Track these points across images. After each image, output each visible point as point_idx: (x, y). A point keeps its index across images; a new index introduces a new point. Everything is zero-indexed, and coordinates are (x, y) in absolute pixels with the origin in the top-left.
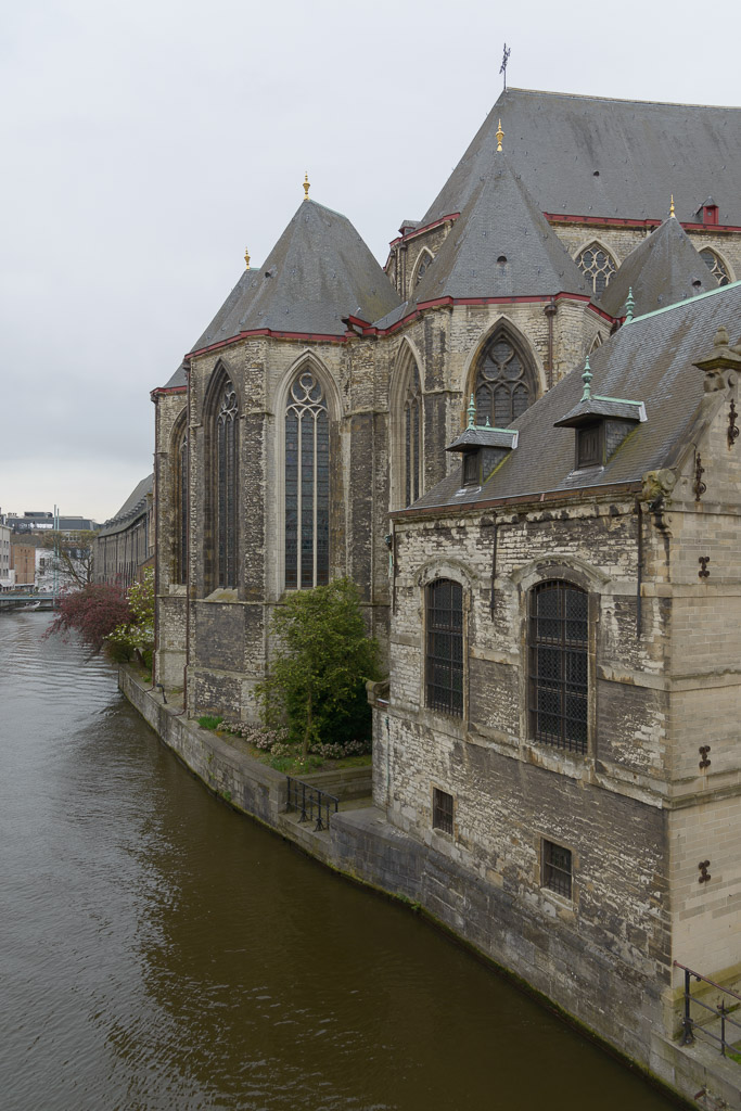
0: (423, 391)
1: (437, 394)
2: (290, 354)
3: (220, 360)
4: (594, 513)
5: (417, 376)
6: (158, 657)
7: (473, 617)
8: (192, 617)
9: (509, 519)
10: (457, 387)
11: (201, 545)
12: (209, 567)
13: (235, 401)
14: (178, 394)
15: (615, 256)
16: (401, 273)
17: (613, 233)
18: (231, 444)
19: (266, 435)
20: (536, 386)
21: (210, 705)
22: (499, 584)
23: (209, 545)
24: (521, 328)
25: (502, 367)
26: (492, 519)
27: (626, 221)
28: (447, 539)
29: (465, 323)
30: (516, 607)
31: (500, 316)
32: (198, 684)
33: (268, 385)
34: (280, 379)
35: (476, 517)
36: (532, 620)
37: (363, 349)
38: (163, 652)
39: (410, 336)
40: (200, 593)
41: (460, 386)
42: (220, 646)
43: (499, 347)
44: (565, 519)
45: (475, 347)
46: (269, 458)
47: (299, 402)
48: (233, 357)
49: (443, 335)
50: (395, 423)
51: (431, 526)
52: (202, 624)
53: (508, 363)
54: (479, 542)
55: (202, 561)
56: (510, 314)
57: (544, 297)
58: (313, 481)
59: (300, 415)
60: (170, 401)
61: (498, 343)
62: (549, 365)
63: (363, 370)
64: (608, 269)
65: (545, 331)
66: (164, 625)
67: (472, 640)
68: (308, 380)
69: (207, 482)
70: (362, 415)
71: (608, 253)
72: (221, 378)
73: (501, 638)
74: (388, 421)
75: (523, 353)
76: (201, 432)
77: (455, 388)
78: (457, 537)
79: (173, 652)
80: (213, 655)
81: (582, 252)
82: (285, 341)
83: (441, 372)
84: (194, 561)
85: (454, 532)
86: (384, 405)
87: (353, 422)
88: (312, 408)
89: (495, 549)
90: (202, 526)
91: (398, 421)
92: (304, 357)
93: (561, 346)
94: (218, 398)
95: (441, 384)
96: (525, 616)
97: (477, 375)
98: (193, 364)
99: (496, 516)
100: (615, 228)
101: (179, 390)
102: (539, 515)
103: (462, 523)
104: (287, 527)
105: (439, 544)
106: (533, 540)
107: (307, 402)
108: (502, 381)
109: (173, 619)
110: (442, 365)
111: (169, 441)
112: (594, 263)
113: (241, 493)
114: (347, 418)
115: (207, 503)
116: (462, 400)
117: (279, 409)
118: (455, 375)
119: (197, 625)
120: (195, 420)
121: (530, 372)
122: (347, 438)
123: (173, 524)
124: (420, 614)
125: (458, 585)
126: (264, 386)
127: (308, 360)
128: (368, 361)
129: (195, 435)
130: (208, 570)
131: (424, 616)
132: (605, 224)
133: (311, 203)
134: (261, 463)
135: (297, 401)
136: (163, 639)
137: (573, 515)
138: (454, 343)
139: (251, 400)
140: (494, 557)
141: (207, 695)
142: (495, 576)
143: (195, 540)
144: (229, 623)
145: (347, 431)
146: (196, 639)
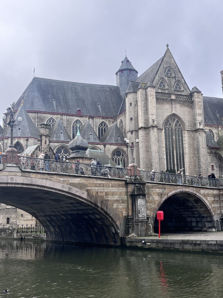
24: (22, 143)
27: (59, 113)
31: (17, 140)
39: (1, 142)
49: (6, 144)
53: (19, 149)
57: (26, 137)
61: (17, 145)
65: (26, 143)
71: (55, 120)
75: (22, 147)
81: (48, 119)
100: (56, 114)
112: (51, 122)
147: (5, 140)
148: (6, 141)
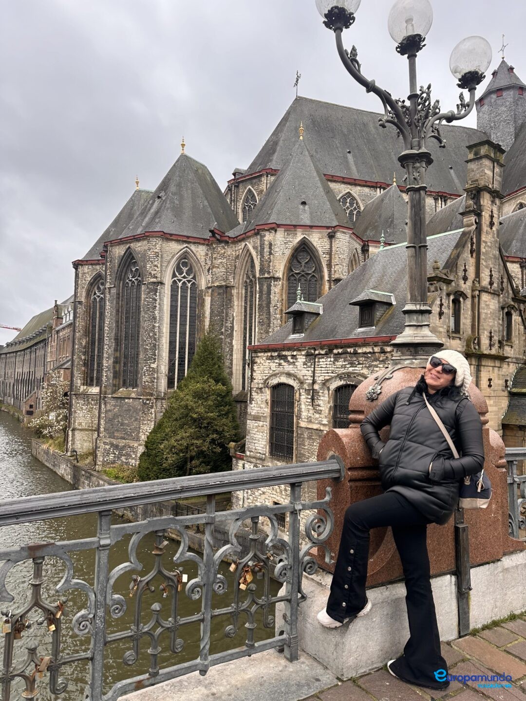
0: (258, 275)
1: (266, 278)
2: (175, 248)
3: (129, 248)
4: (371, 351)
5: (253, 266)
6: (70, 433)
7: (300, 404)
8: (103, 406)
9: (323, 352)
10: (278, 275)
11: (111, 361)
12: (116, 375)
13: (139, 273)
14: (92, 264)
15: (359, 201)
16: (234, 200)
17: (359, 188)
18: (135, 299)
19: (160, 295)
20: (322, 277)
21: (113, 462)
22: (316, 387)
23: (116, 361)
24: (315, 244)
25: (303, 264)
26: (313, 351)
27: (366, 182)
28: (285, 362)
29: (283, 239)
30: (326, 399)
31: (303, 236)
32: (105, 449)
33: (161, 265)
34: (169, 262)
35: (303, 350)
36: (335, 406)
37: (220, 249)
38: (73, 430)
39: (250, 243)
40: (109, 391)
41: (280, 274)
42: (122, 424)
43: (301, 254)
44: (355, 353)
45: (288, 253)
46: (161, 310)
47: (180, 277)
48: (138, 247)
49: (270, 245)
50: (238, 293)
51: (276, 354)
52: (110, 411)
53: (306, 263)
54: (305, 364)
55: (112, 371)
56: (308, 235)
57: (328, 228)
58: (186, 325)
59: (180, 284)
60: (86, 269)
61: (301, 251)
62: (329, 266)
63: (220, 261)
64: (355, 209)
65: (328, 247)
66: (75, 412)
67: (299, 417)
68: (185, 264)
69: (117, 322)
70: (220, 287)
71: (356, 199)
72: (129, 259)
73: (317, 416)
74: (234, 292)
75: (315, 258)
76: (114, 291)
77: (277, 275)
78: (292, 361)
79: (81, 430)
80: (117, 431)
81: (341, 198)
82: (172, 240)
83: (269, 266)
84: (106, 371)
85: (289, 358)
86: (232, 282)
87: (213, 291)
88: (187, 281)
89: (314, 368)
90: (112, 349)
91: (240, 292)
92: (184, 250)
93: (336, 256)
94: (126, 271)
95: (269, 273)
96: (332, 404)
97: (289, 269)
98: (109, 248)
99: (315, 350)
100: (360, 185)
101: (93, 262)
102: (340, 351)
103: (295, 353)
104: (170, 351)
105: (280, 364)
106: (337, 363)
107: (184, 277)
108: (303, 273)
109: (82, 408)
110: (270, 262)
111: (84, 294)
112: (348, 204)
113: (141, 330)
114: (209, 288)
115: (116, 335)
116: (280, 283)
117: (168, 281)
118: (277, 267)
119: (106, 412)
120: (110, 283)
121: (319, 269)
122: (208, 300)
123: (85, 347)
124: (267, 403)
125: (292, 387)
126: (159, 266)
127: (186, 252)
128: (223, 256)
129: (109, 292)
130: (115, 377)
131: (269, 404)
132: (354, 183)
133: (186, 156)
134: (156, 312)
135: (179, 276)
136: (75, 422)
137: (360, 351)
138: (277, 250)
139: (150, 273)
140: (314, 372)
141: (111, 457)
142: (314, 382)
143: (107, 358)
144: (130, 410)
145: (208, 296)
146: (105, 420)
147: (267, 233)
148: (268, 237)
